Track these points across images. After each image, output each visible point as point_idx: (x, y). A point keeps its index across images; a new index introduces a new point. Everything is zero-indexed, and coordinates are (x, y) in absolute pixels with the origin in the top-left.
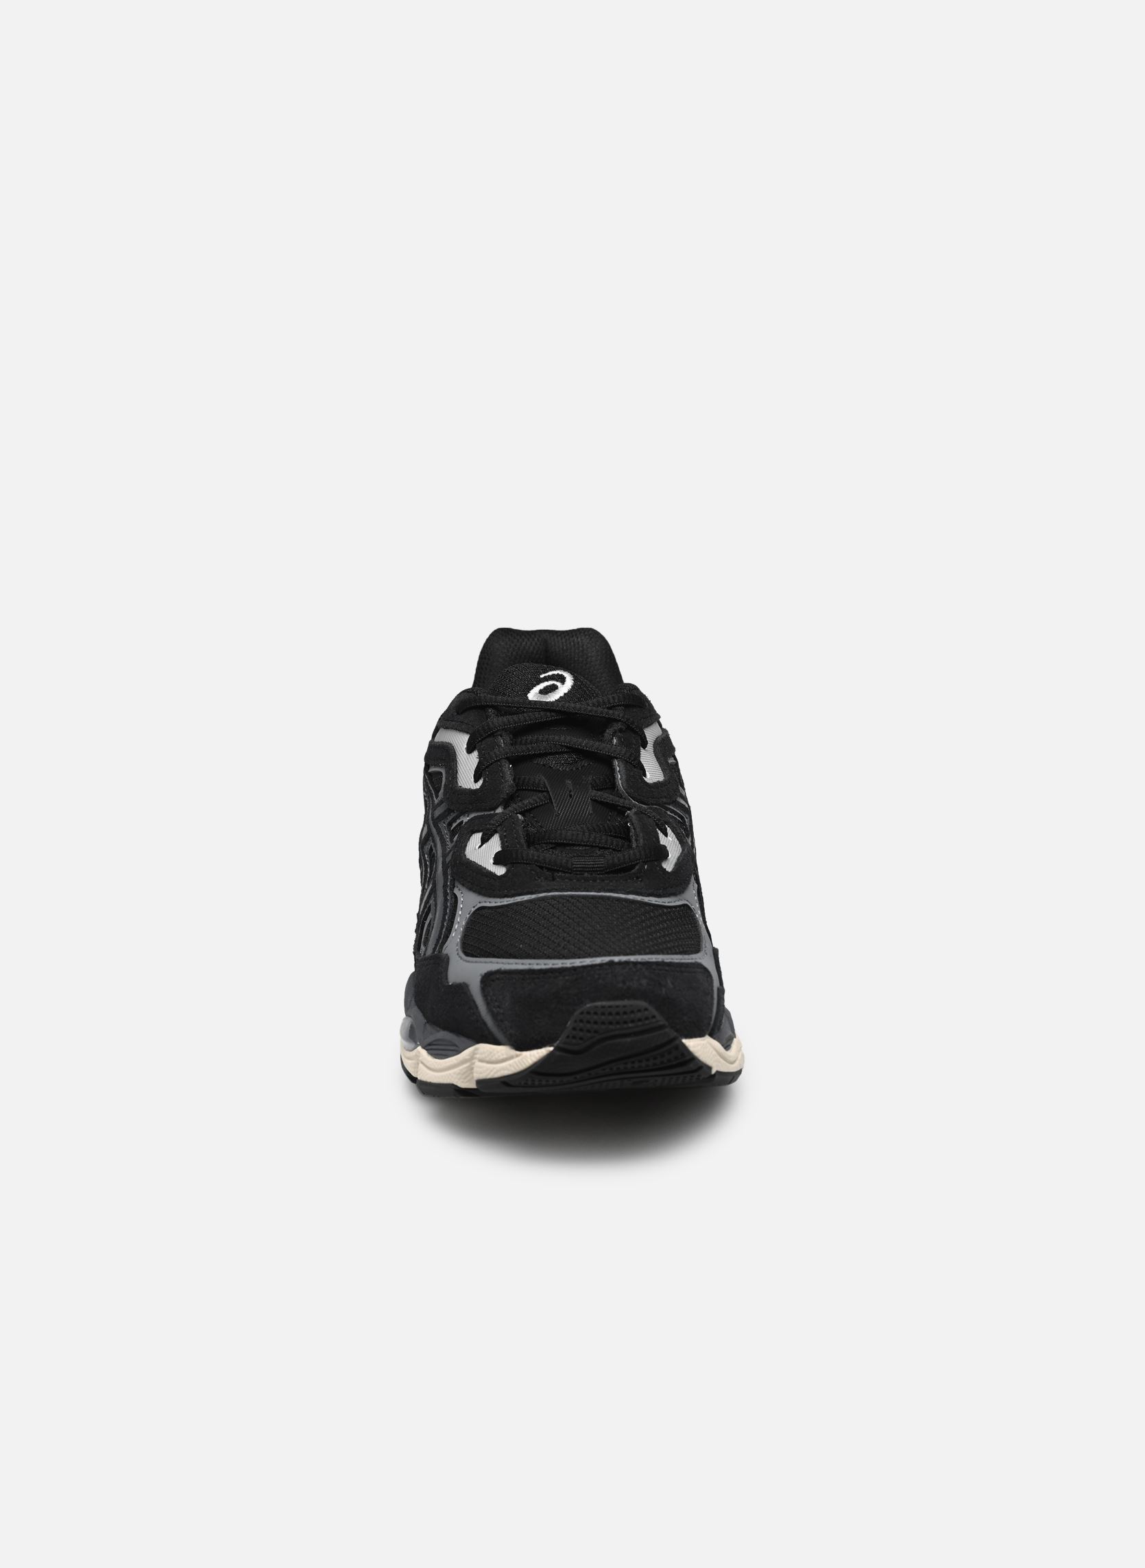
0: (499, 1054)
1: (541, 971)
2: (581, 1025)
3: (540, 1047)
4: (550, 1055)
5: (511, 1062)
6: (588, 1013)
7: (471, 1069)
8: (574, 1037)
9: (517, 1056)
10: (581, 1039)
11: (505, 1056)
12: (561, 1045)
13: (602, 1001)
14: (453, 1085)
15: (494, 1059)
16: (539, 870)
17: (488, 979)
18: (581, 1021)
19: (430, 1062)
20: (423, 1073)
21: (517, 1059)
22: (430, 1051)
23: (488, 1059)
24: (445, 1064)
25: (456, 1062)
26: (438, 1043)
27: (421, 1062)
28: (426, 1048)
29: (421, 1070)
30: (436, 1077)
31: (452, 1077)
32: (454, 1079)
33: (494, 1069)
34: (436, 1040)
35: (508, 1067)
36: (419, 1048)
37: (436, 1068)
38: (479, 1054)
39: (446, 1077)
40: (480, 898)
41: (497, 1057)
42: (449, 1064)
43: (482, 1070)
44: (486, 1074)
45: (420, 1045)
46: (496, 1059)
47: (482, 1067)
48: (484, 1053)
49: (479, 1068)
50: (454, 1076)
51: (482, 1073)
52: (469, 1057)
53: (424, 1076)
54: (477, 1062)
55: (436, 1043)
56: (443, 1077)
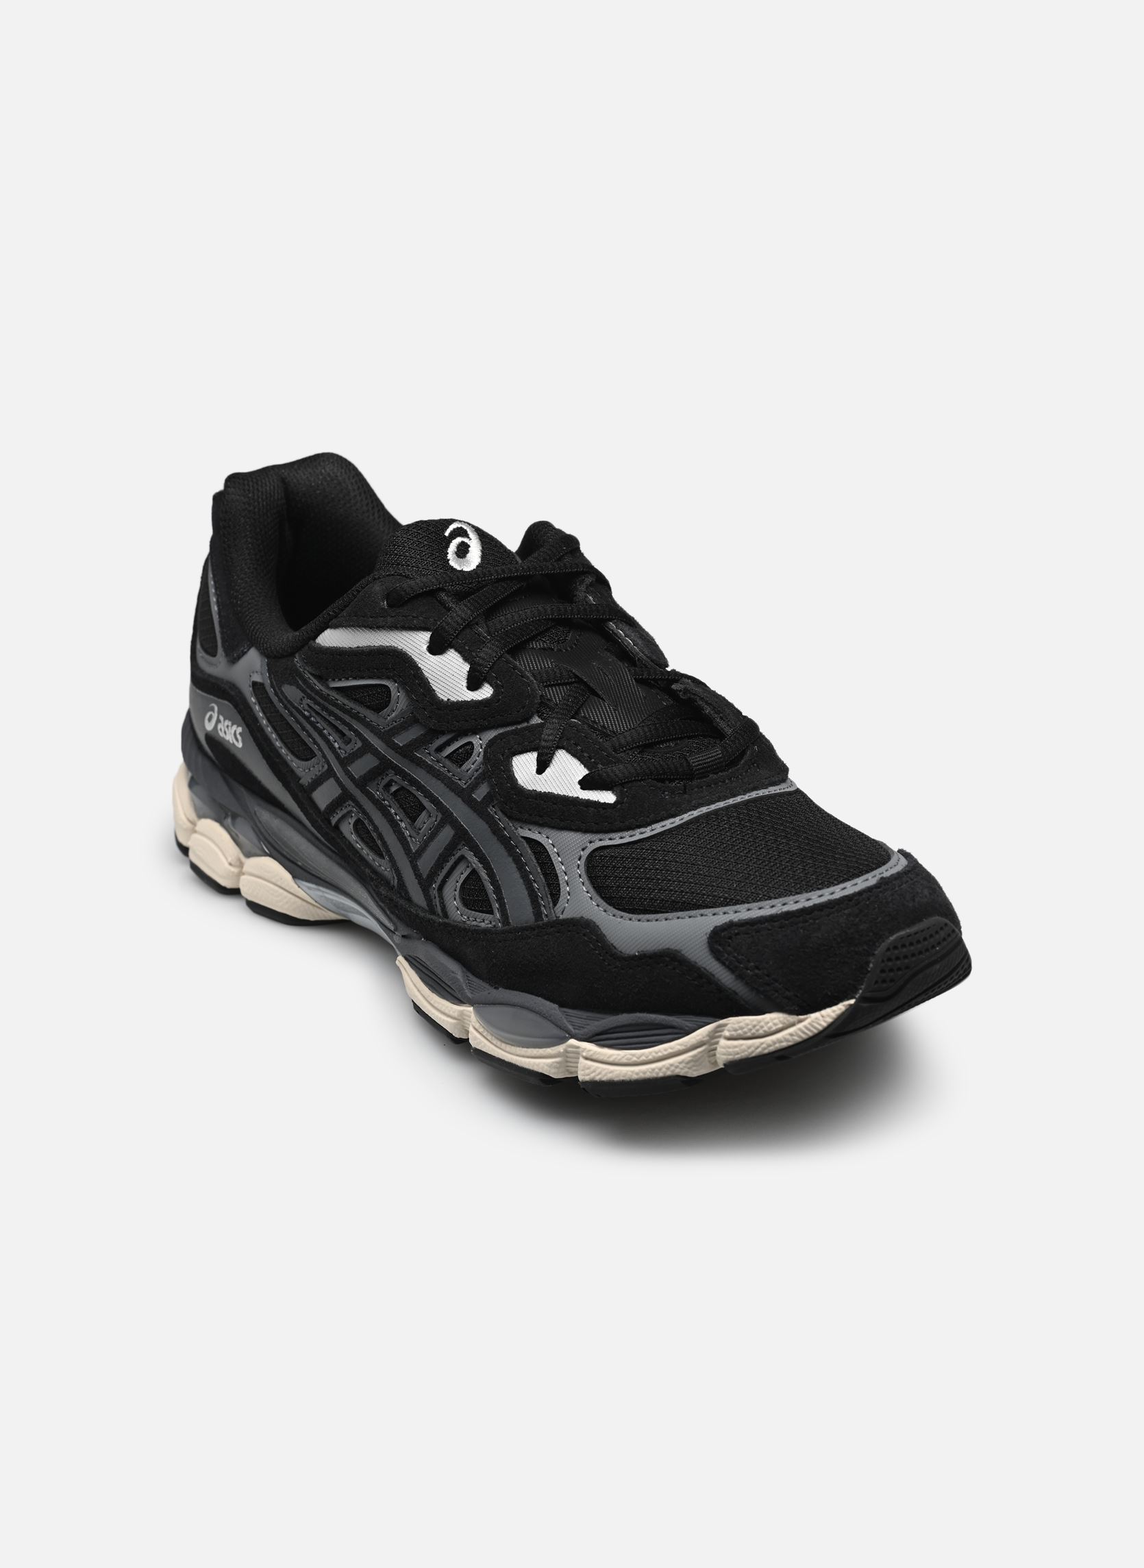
0: (770, 1024)
1: (803, 911)
2: (890, 964)
3: (836, 1004)
4: (851, 1011)
5: (791, 1030)
6: (895, 948)
7: (712, 1052)
8: (884, 981)
9: (800, 1021)
10: (892, 981)
11: (780, 1026)
12: (868, 995)
13: (903, 929)
14: (678, 1076)
15: (761, 1032)
16: (659, 784)
17: (719, 939)
18: (889, 960)
19: (611, 1056)
20: (594, 1071)
21: (800, 1026)
22: (602, 1042)
23: (749, 1034)
24: (654, 1054)
25: (681, 1048)
26: (624, 1029)
27: (586, 1058)
28: (592, 1039)
29: (588, 1068)
30: (633, 1072)
31: (677, 1067)
32: (681, 1069)
33: (762, 1044)
34: (616, 1028)
35: (788, 1037)
36: (572, 1042)
37: (630, 1062)
38: (729, 1031)
39: (660, 1069)
40: (589, 837)
41: (766, 1028)
42: (665, 1053)
43: (737, 1049)
44: (746, 1053)
45: (573, 1037)
46: (765, 1031)
47: (736, 1047)
48: (741, 1028)
49: (729, 1048)
50: (681, 1066)
51: (738, 1054)
52: (707, 1038)
53: (598, 1075)
54: (723, 1042)
55: (618, 1030)
56: (653, 1070)
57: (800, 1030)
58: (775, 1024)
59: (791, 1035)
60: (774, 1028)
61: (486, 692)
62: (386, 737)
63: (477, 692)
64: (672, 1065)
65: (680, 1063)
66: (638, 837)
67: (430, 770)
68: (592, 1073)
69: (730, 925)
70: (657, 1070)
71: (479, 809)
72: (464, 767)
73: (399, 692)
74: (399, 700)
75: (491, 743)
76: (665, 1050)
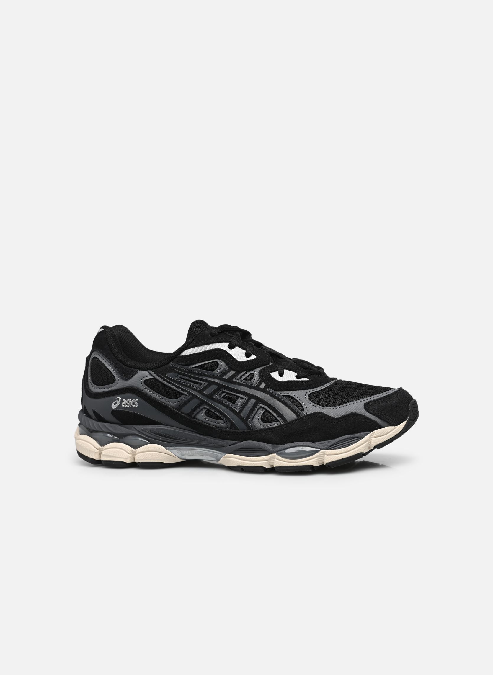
1: (387, 396)
4: (407, 423)
5: (393, 431)
6: (413, 404)
7: (369, 443)
8: (413, 414)
10: (415, 414)
12: (411, 418)
17: (367, 406)
18: (413, 408)
19: (337, 452)
20: (332, 458)
21: (395, 429)
22: (334, 448)
23: (382, 434)
24: (353, 447)
25: (362, 443)
26: (340, 442)
27: (328, 455)
28: (328, 448)
29: (330, 458)
30: (346, 455)
31: (361, 449)
32: (362, 450)
33: (386, 437)
34: (337, 442)
35: (393, 433)
36: (321, 451)
37: (345, 451)
38: (376, 434)
39: (355, 452)
40: (306, 391)
41: (386, 431)
42: (357, 446)
43: (379, 440)
44: (382, 441)
45: (321, 449)
46: (386, 432)
47: (378, 439)
48: (380, 433)
49: (376, 440)
50: (362, 449)
51: (379, 441)
52: (369, 438)
53: (333, 459)
54: (373, 439)
55: (337, 443)
56: (353, 452)
57: (396, 430)
58: (389, 430)
59: (394, 433)
60: (389, 431)
61: (253, 357)
62: (220, 377)
63: (249, 358)
64: (359, 449)
65: (362, 448)
66: (320, 389)
67: (239, 384)
68: (331, 459)
69: (369, 402)
70: (354, 452)
71: (264, 391)
72: (252, 381)
73: (221, 363)
74: (222, 365)
75: (261, 371)
76: (356, 445)
